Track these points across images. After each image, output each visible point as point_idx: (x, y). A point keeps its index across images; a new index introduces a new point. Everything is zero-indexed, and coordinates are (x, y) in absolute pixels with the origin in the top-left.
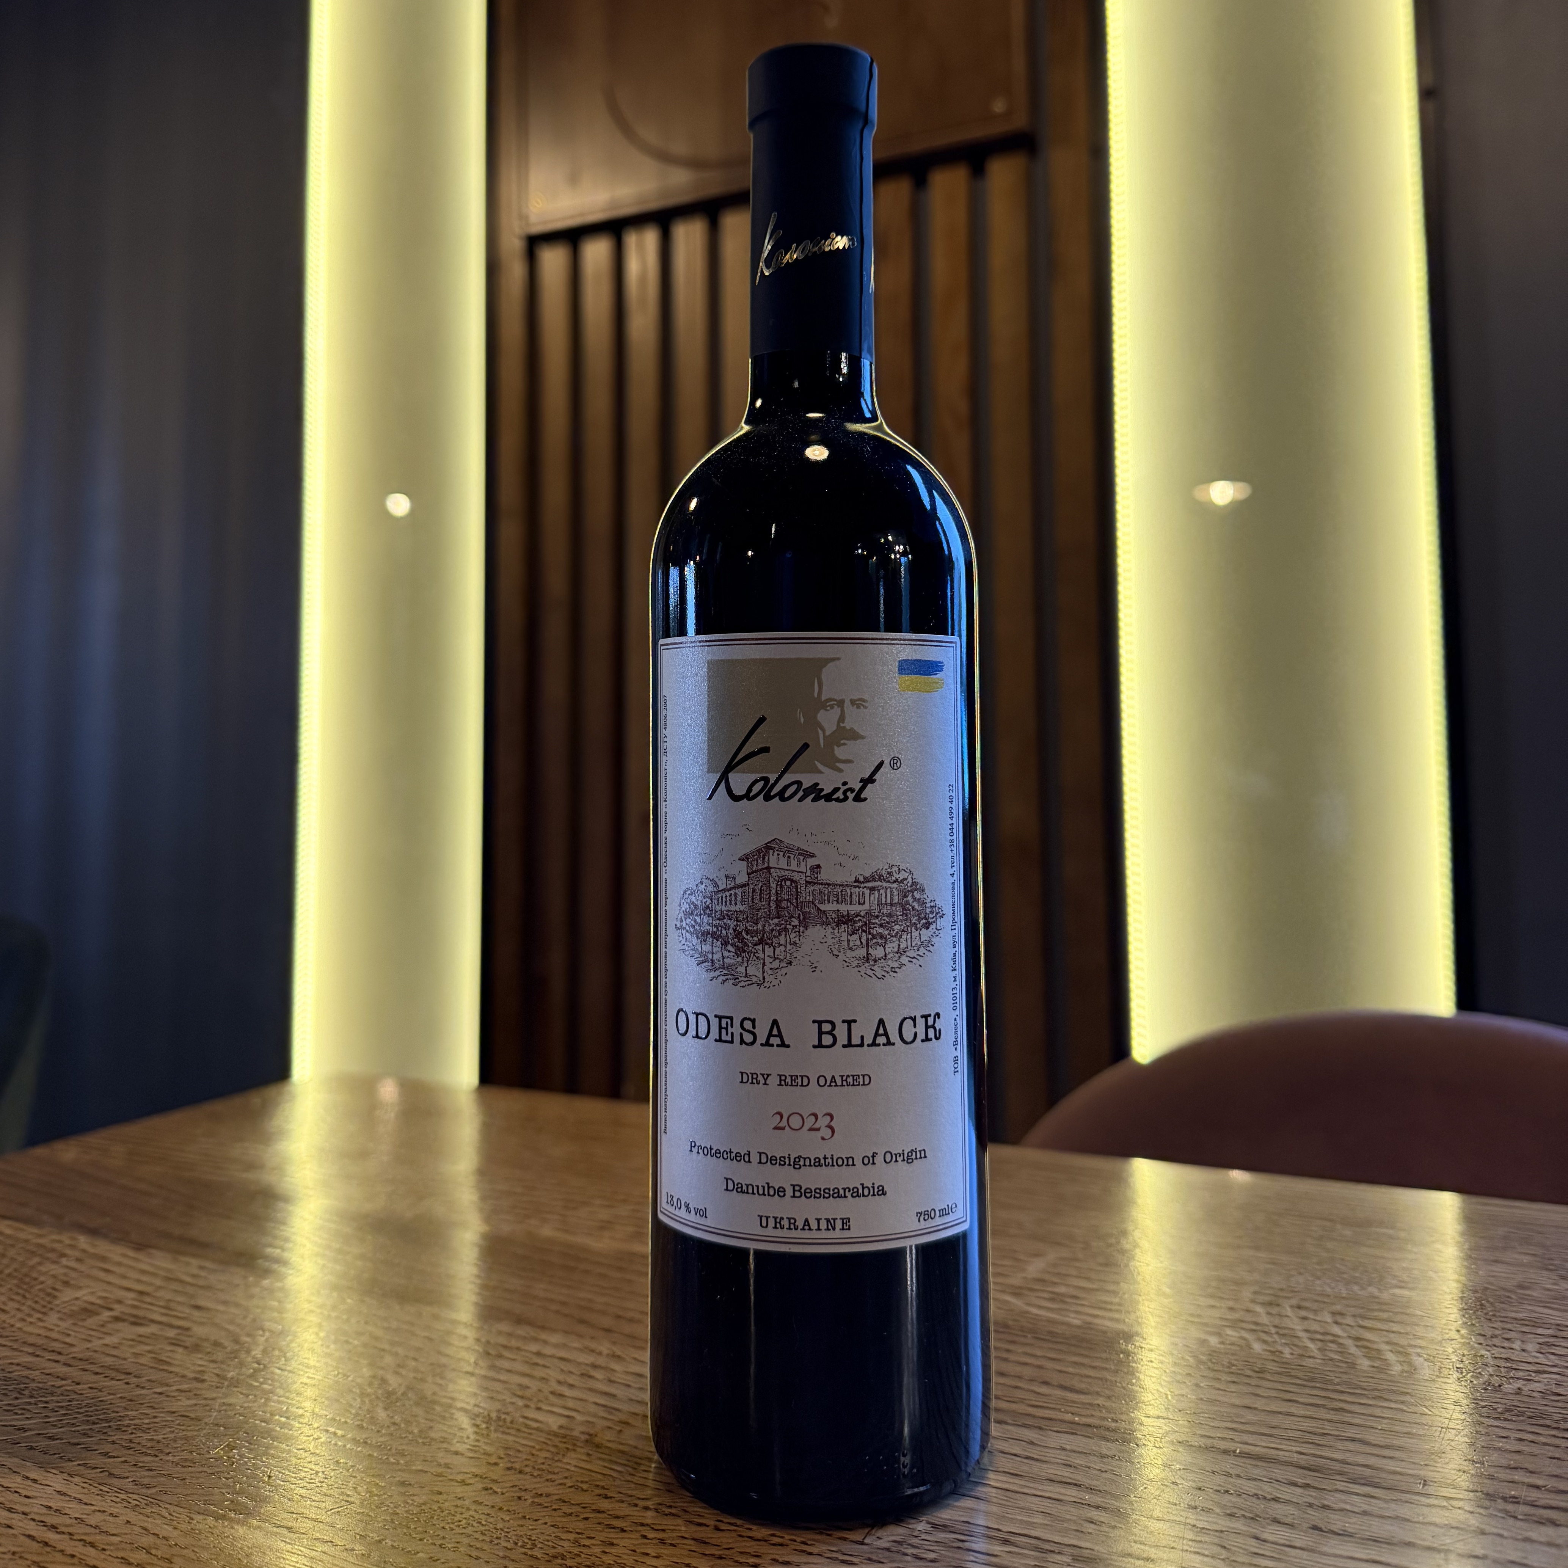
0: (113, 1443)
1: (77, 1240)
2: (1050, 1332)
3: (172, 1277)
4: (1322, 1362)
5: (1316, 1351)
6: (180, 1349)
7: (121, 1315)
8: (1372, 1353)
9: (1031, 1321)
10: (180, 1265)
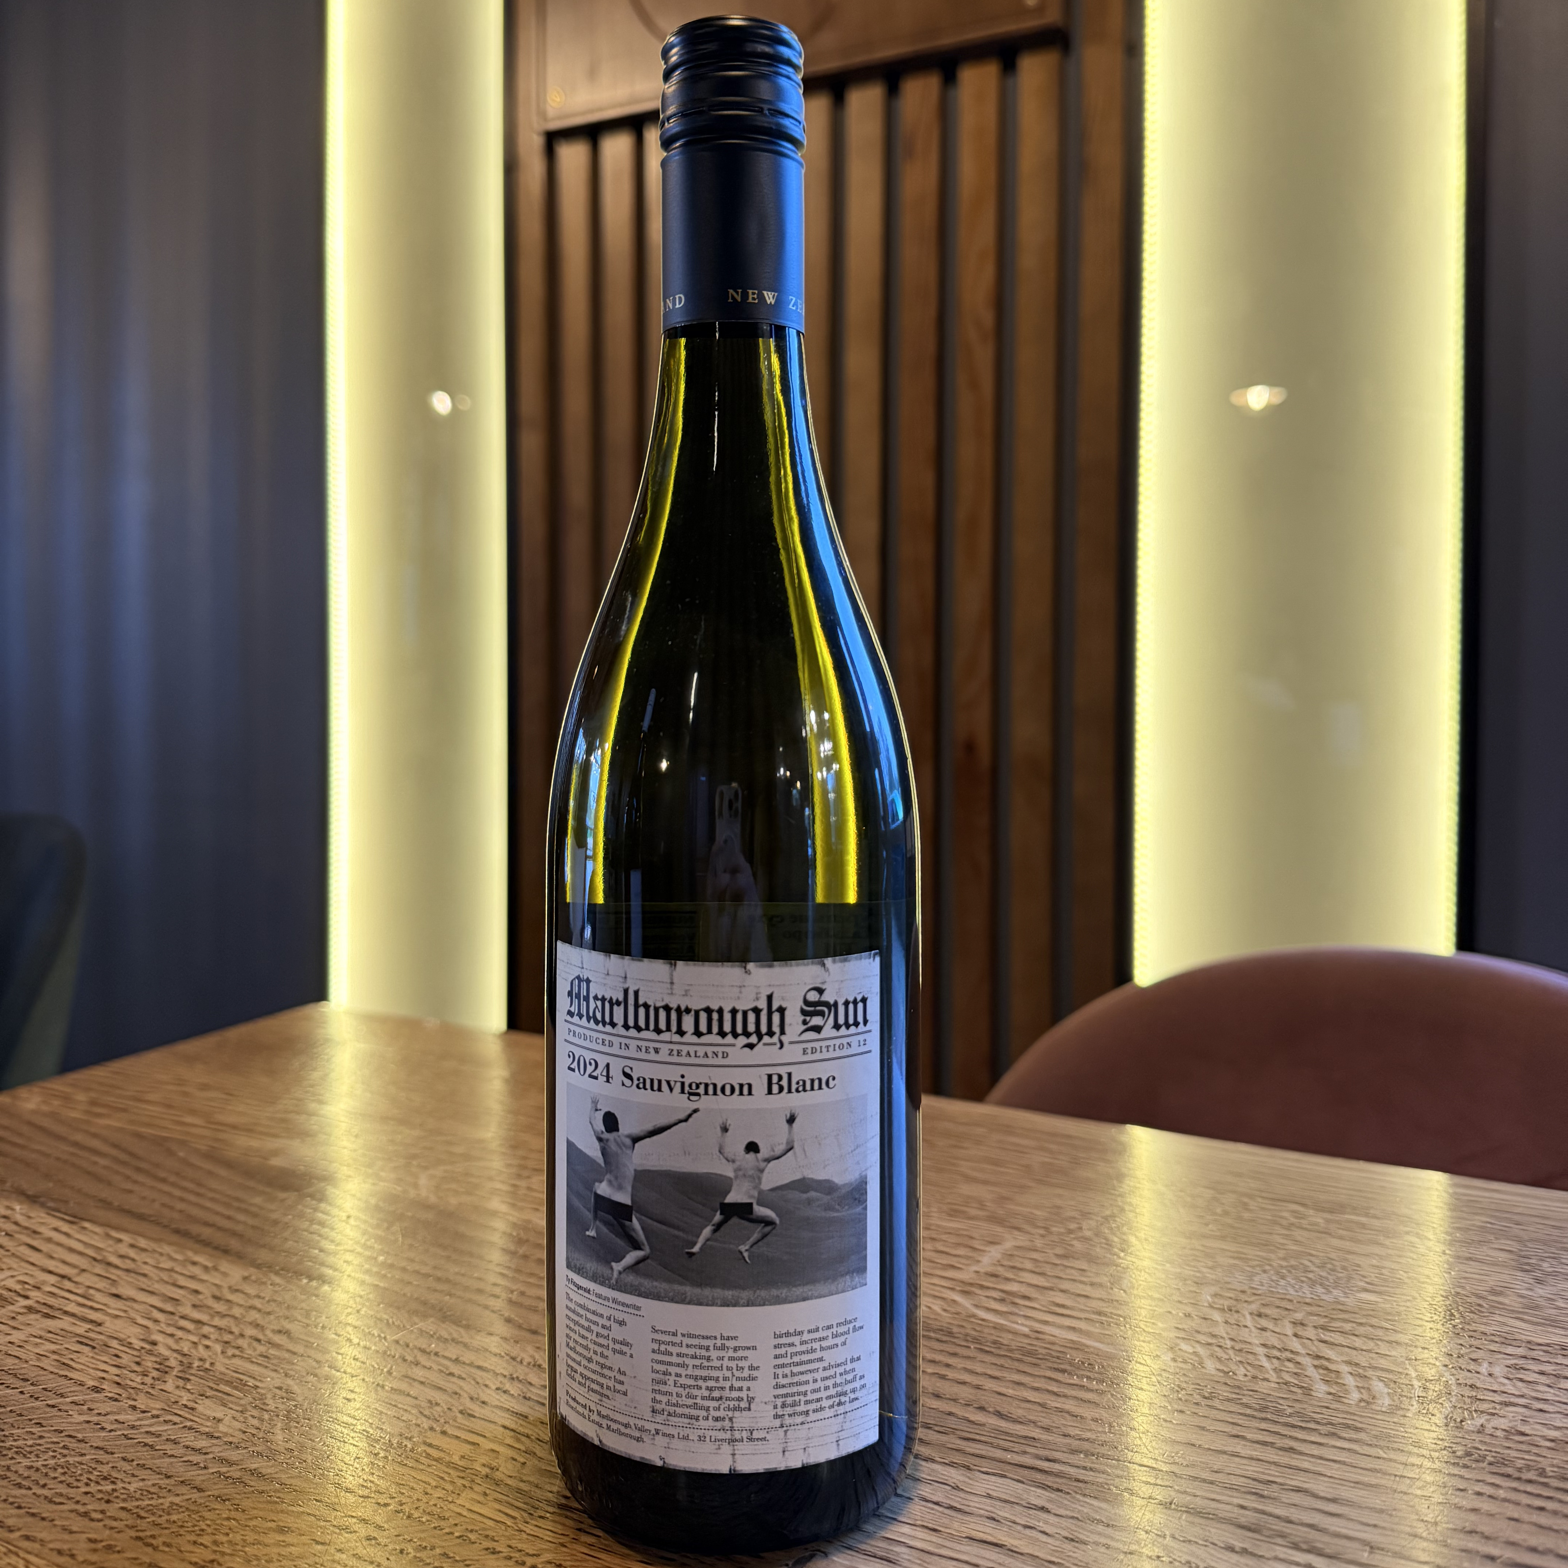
1: (13, 1209)
2: (995, 1342)
3: (99, 1257)
4: (1276, 1386)
5: (1271, 1372)
6: (86, 1349)
7: (36, 1305)
8: (1330, 1376)
9: (978, 1329)
10: (111, 1242)
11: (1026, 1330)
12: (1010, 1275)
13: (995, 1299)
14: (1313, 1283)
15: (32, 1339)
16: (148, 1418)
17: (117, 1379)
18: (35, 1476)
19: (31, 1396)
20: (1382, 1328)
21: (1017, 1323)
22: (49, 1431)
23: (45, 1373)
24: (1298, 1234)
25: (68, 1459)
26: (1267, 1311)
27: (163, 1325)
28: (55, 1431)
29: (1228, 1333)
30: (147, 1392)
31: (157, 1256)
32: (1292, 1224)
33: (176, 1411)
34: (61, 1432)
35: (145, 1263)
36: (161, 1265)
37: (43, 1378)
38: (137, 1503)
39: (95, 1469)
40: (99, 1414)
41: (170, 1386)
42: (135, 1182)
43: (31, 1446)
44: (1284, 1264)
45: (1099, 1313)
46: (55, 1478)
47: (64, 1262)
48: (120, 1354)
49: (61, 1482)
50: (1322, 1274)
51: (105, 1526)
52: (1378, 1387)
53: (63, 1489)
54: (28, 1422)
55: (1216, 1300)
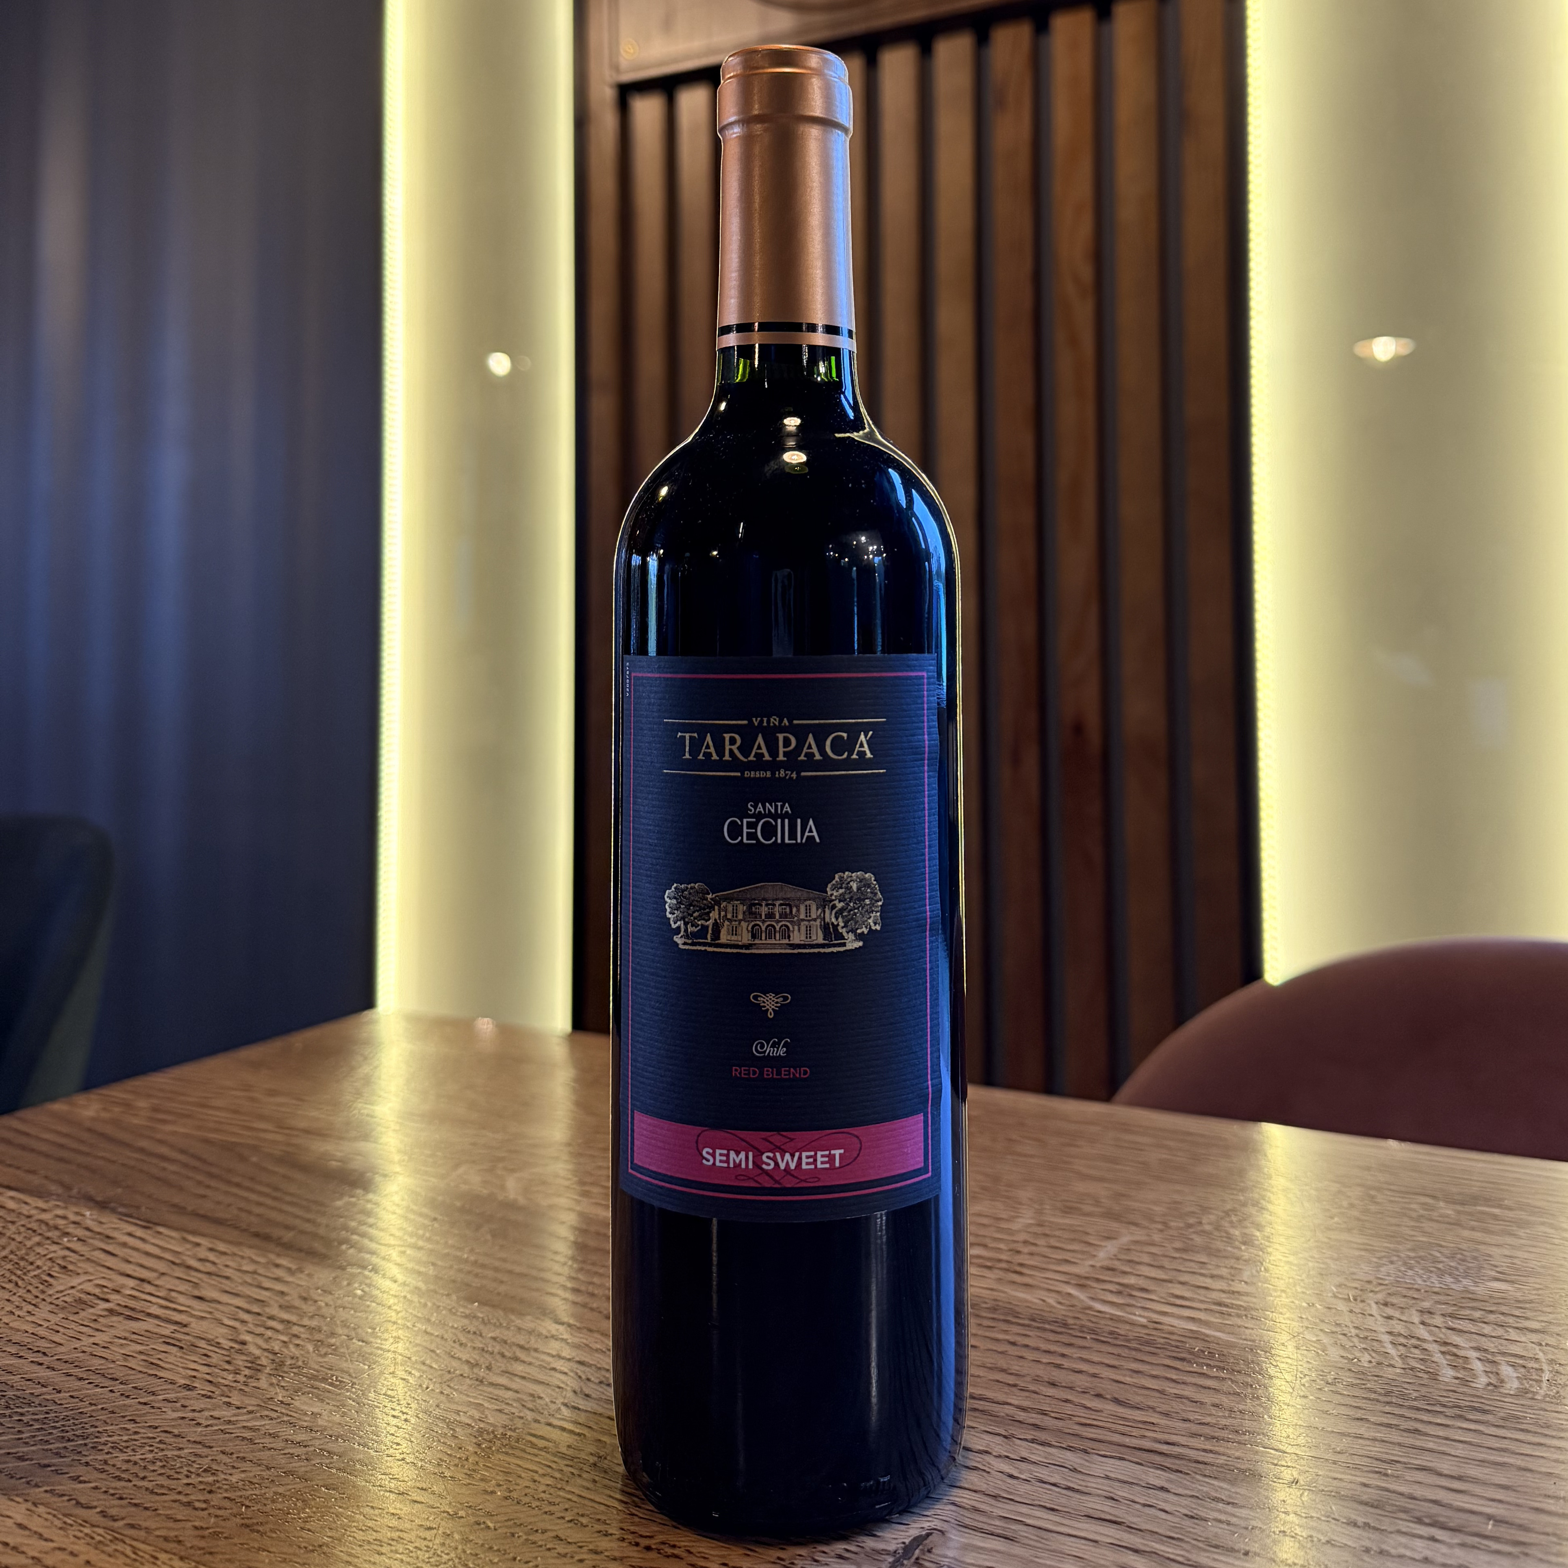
0: (87, 1464)
1: (83, 1215)
2: (1111, 1333)
3: (177, 1261)
4: (1402, 1371)
5: (1397, 1359)
6: (174, 1350)
7: (117, 1308)
8: (1458, 1361)
9: (1093, 1319)
10: (188, 1246)
11: (1143, 1321)
12: (1128, 1269)
13: (1111, 1292)
14: (1441, 1273)
15: (116, 1340)
16: (245, 1414)
17: (208, 1377)
18: (135, 1469)
19: (122, 1395)
20: (1513, 1315)
21: (1135, 1315)
22: (143, 1427)
23: (133, 1372)
24: (1427, 1226)
25: (165, 1453)
26: (1394, 1300)
27: (250, 1325)
28: (150, 1426)
29: (1352, 1322)
30: (241, 1390)
31: (238, 1259)
32: (1422, 1216)
33: (272, 1407)
34: (156, 1428)
35: (227, 1266)
36: (244, 1268)
37: (132, 1377)
38: (240, 1493)
39: (194, 1462)
40: (194, 1411)
41: (263, 1383)
42: (208, 1187)
43: (126, 1441)
44: (1412, 1254)
45: (1220, 1304)
46: (154, 1471)
47: (142, 1266)
48: (210, 1354)
49: (160, 1474)
50: (1452, 1264)
51: (209, 1514)
52: (1506, 1371)
53: (162, 1481)
54: (122, 1419)
55: (1340, 1290)
